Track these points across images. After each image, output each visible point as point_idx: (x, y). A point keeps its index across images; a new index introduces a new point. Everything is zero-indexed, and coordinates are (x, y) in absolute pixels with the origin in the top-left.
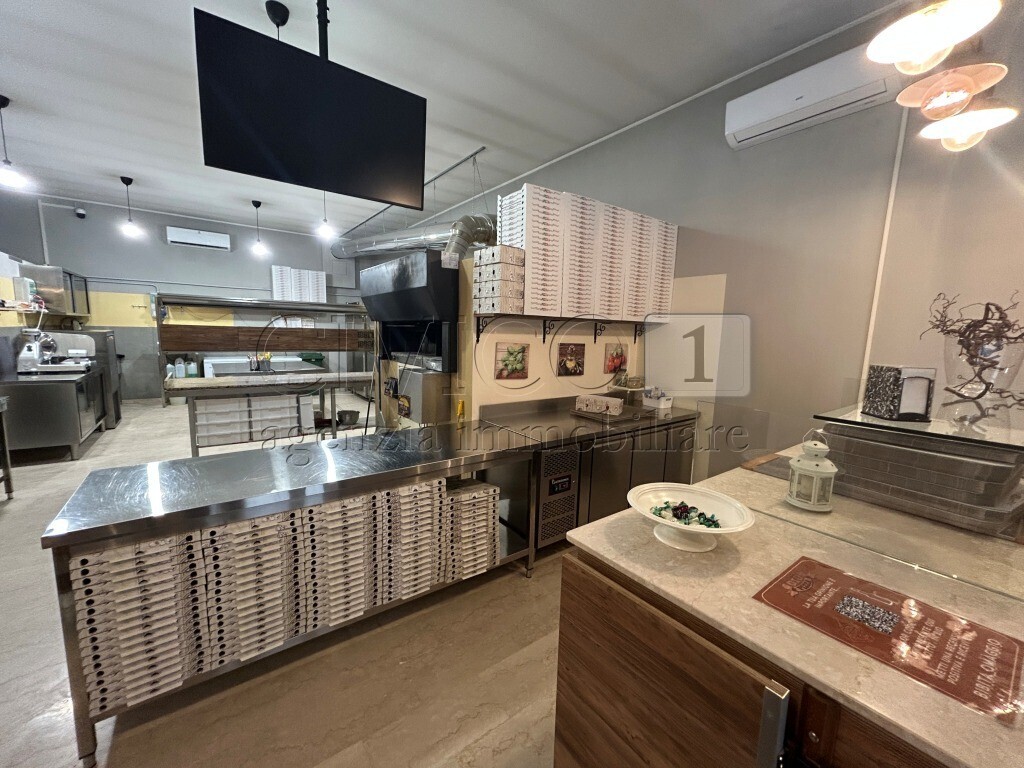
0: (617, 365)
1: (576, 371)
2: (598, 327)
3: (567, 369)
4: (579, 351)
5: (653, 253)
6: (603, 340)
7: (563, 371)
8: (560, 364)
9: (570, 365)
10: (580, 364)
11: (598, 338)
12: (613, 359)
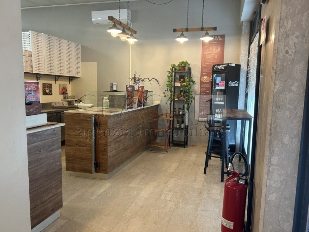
0: (64, 92)
1: (49, 93)
2: (56, 78)
3: (46, 92)
4: (50, 86)
5: (73, 54)
6: (58, 82)
7: (45, 93)
8: (44, 91)
9: (47, 91)
10: (51, 91)
11: (56, 82)
12: (62, 90)
